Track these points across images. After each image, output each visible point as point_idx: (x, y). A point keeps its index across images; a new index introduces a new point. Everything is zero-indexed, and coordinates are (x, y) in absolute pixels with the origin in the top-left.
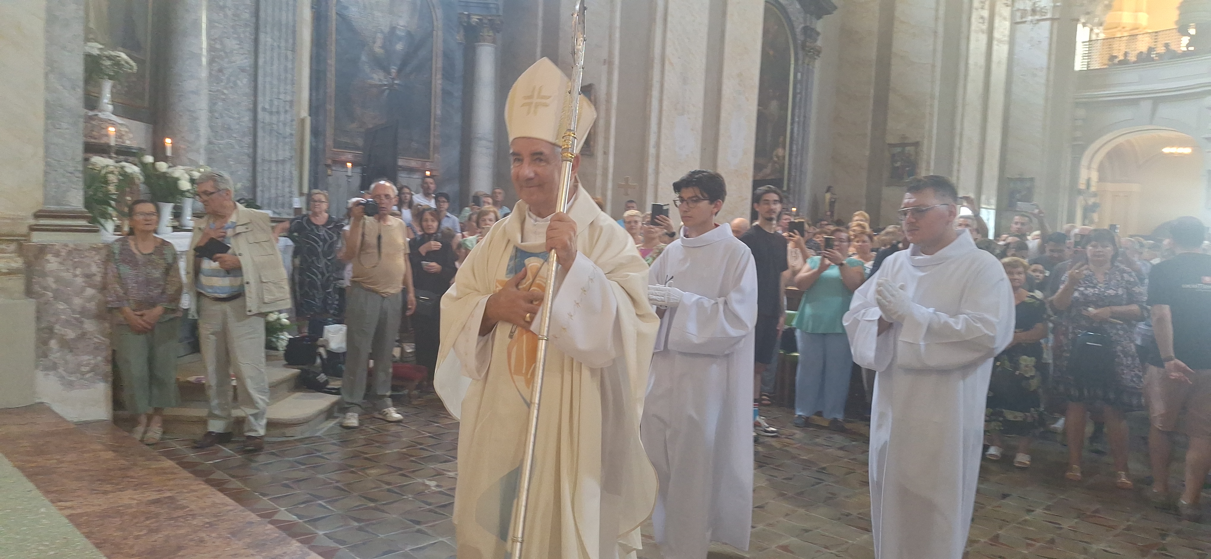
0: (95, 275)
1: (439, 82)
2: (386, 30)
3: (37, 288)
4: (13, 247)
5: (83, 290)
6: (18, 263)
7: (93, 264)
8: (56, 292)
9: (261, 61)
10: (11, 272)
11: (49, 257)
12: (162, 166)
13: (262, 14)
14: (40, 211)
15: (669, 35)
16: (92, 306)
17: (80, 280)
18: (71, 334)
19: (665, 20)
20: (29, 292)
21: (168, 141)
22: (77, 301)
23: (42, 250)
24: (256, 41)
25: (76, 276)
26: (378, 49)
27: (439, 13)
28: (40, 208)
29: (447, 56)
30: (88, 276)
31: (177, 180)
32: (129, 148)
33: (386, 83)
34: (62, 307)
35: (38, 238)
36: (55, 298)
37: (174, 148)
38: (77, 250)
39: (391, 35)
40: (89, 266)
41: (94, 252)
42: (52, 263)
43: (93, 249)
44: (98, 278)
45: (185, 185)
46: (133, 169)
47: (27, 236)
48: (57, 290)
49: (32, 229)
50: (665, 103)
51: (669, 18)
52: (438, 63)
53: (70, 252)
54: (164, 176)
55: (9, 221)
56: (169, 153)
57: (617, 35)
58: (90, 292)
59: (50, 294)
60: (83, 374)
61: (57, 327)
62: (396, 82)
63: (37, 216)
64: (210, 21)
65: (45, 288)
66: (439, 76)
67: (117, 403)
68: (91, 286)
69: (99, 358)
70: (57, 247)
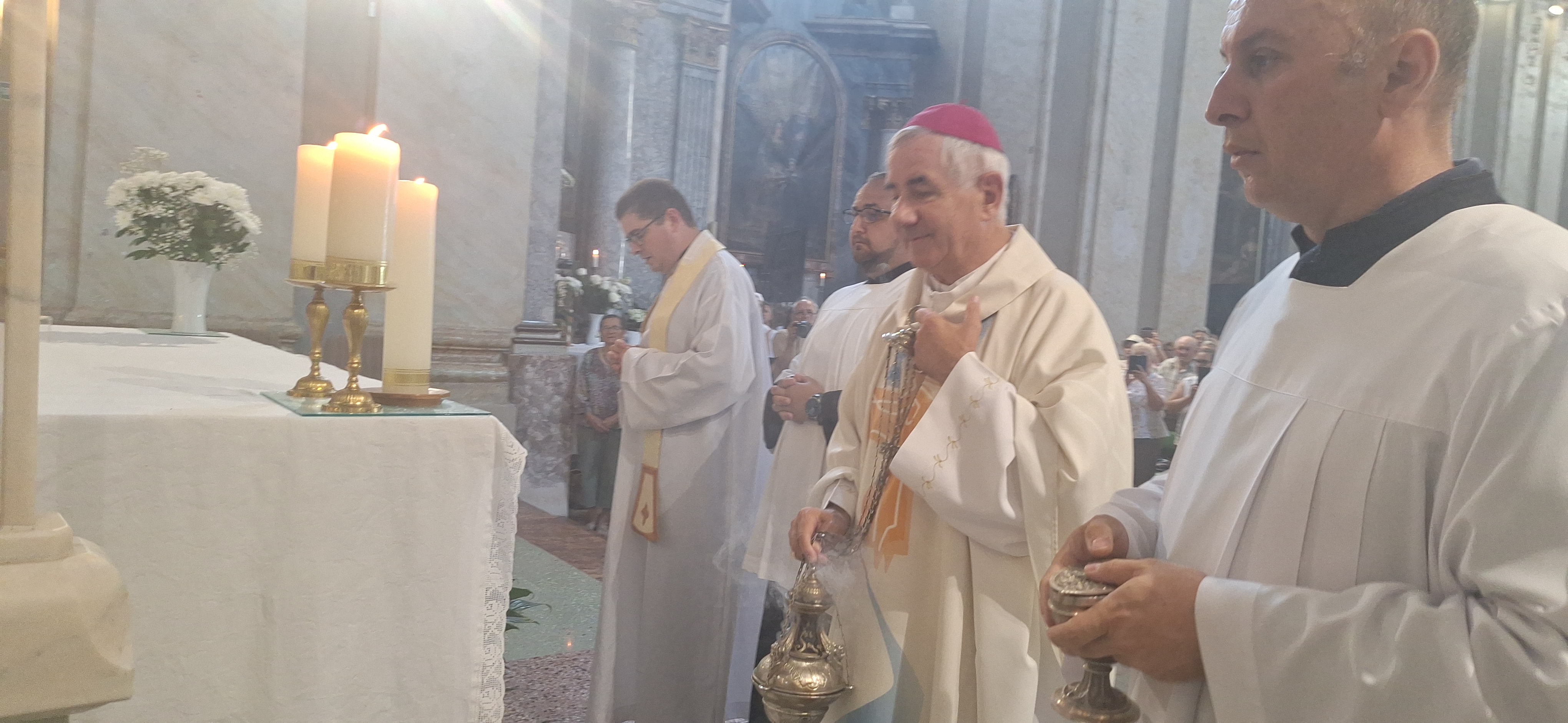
0: (561, 384)
1: (840, 173)
2: (787, 119)
3: (516, 394)
4: (497, 357)
5: (551, 398)
6: (503, 372)
7: (561, 375)
8: (530, 397)
9: (678, 170)
10: (499, 380)
11: (528, 367)
12: (596, 279)
13: (681, 122)
14: (520, 326)
15: (1110, 117)
16: (557, 411)
17: (550, 389)
18: (540, 437)
19: (1106, 101)
20: (511, 398)
21: (596, 253)
22: (547, 407)
23: (523, 360)
24: (674, 148)
25: (547, 384)
26: (776, 140)
27: (843, 98)
28: (519, 323)
29: (850, 146)
30: (558, 385)
31: (607, 292)
32: (566, 261)
33: (783, 177)
34: (535, 412)
35: (520, 350)
36: (530, 403)
37: (600, 259)
38: (548, 361)
39: (791, 126)
40: (558, 375)
41: (562, 364)
42: (530, 373)
43: (561, 360)
44: (564, 387)
45: (615, 298)
46: (576, 283)
47: (510, 347)
48: (532, 396)
49: (514, 341)
50: (1103, 196)
51: (1111, 99)
52: (840, 153)
53: (544, 363)
54: (597, 288)
55: (496, 334)
56: (596, 265)
57: (1047, 119)
58: (558, 399)
59: (526, 400)
60: (548, 473)
61: (530, 430)
62: (794, 175)
63: (518, 330)
64: (634, 131)
65: (523, 395)
66: (840, 167)
67: (572, 504)
68: (558, 394)
69: (561, 460)
70: (534, 358)
